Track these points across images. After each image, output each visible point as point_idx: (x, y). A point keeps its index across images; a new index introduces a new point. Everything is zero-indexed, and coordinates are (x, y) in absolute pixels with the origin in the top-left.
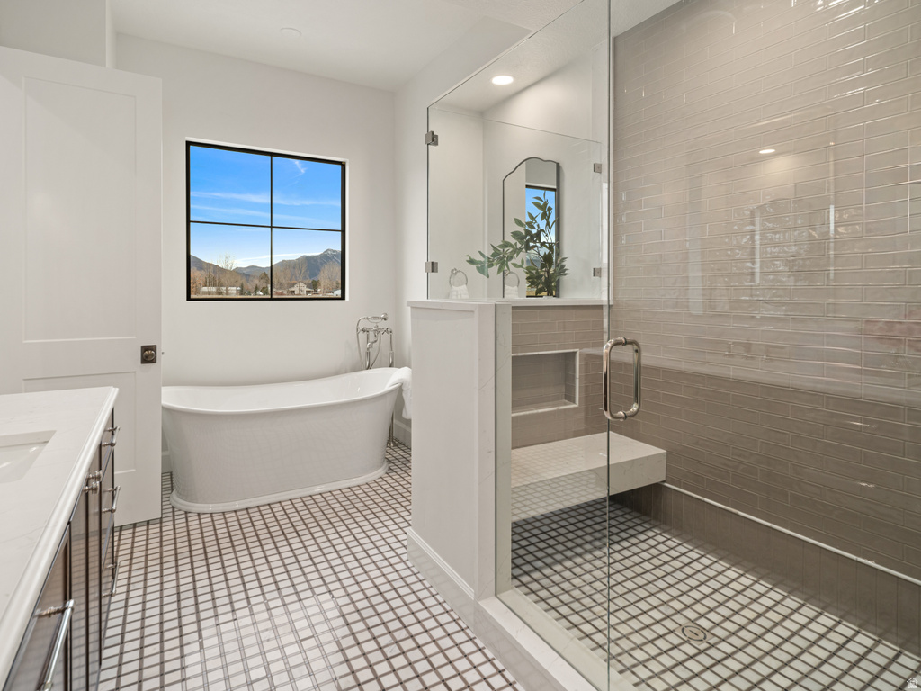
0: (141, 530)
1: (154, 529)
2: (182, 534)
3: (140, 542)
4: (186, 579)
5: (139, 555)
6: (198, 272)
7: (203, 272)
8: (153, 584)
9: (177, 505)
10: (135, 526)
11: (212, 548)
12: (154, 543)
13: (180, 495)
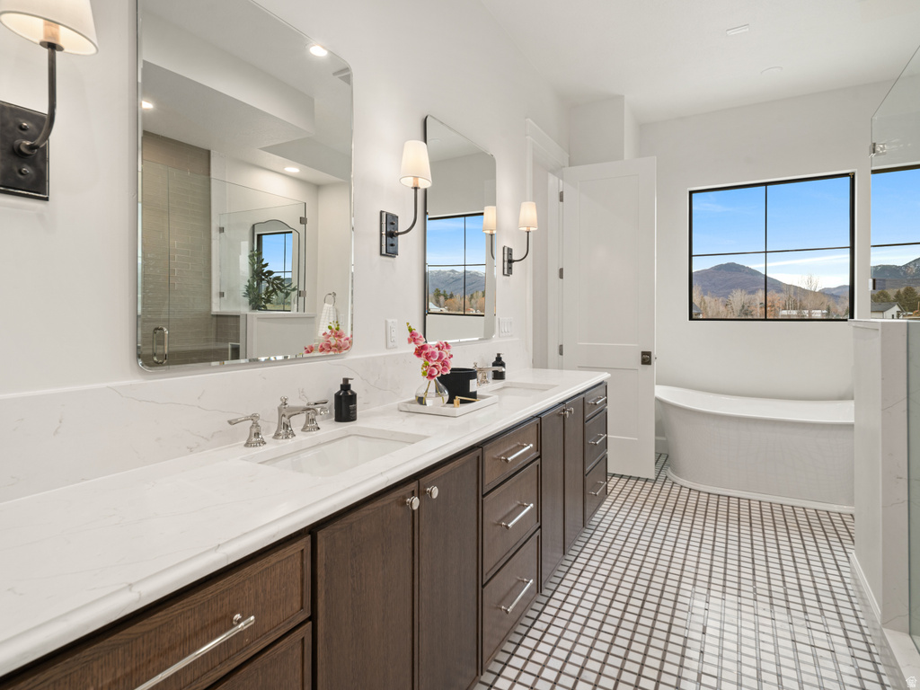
0: (640, 483)
1: (649, 485)
2: (664, 494)
3: (637, 489)
4: (654, 518)
5: (633, 496)
6: (777, 295)
7: (782, 295)
8: (634, 513)
9: (669, 476)
10: (638, 479)
11: (680, 508)
12: (645, 492)
13: (673, 471)
